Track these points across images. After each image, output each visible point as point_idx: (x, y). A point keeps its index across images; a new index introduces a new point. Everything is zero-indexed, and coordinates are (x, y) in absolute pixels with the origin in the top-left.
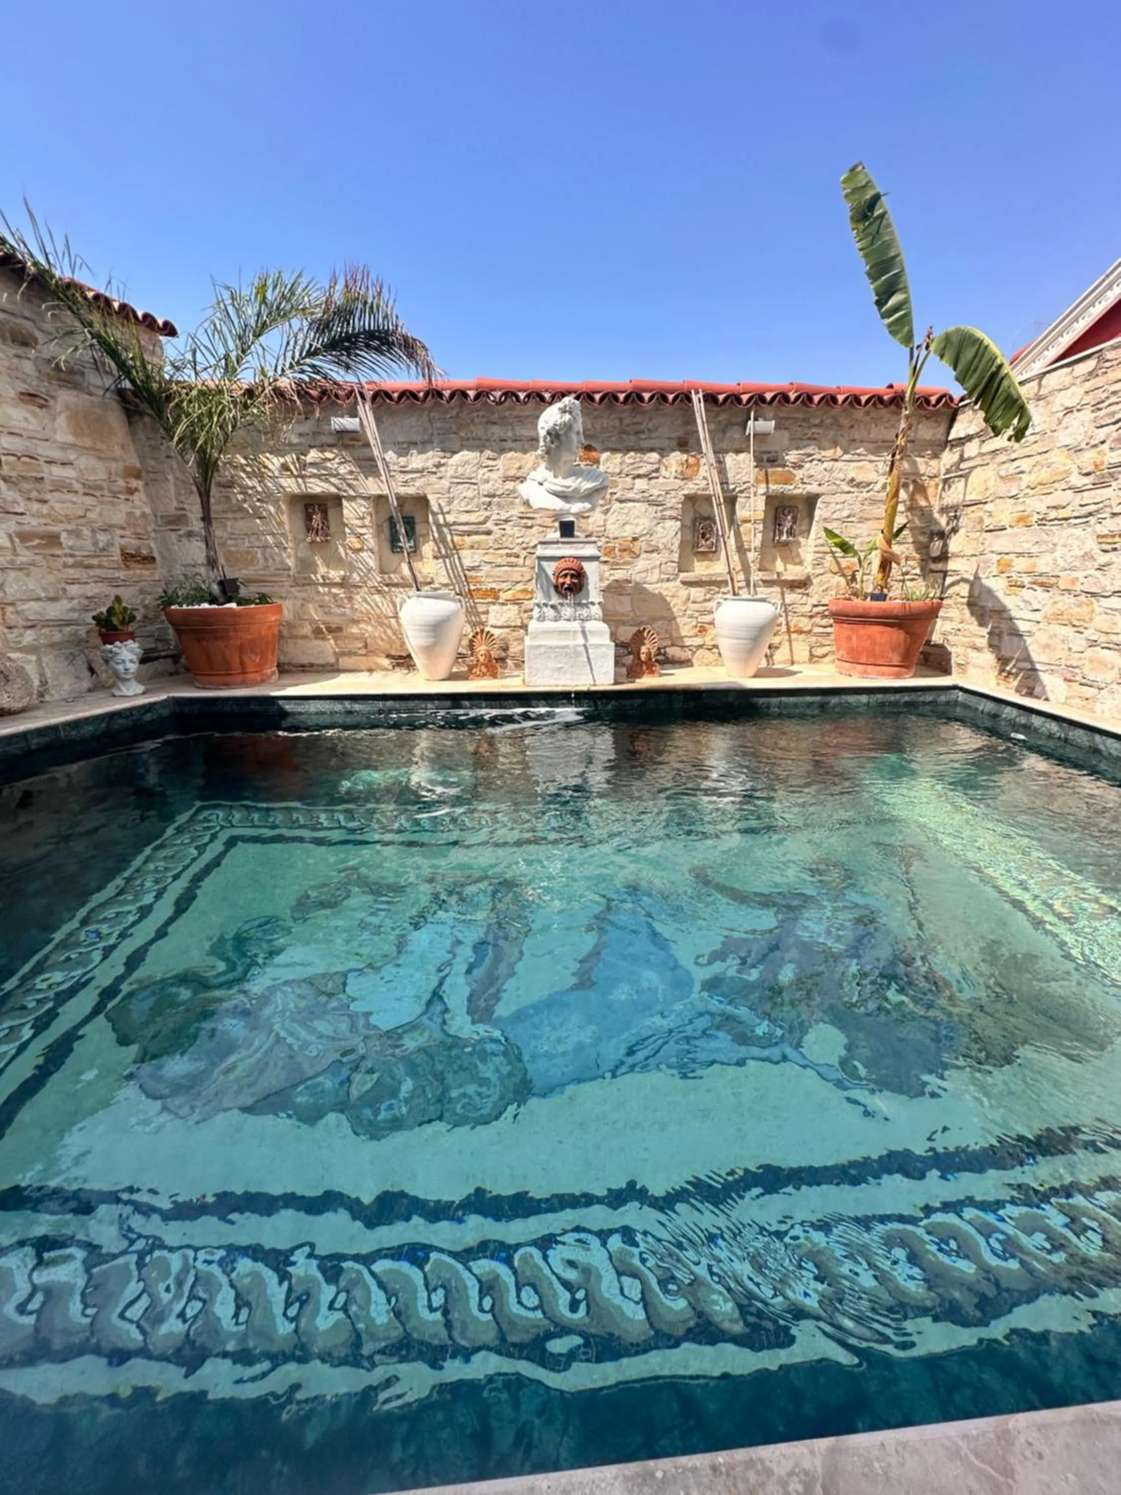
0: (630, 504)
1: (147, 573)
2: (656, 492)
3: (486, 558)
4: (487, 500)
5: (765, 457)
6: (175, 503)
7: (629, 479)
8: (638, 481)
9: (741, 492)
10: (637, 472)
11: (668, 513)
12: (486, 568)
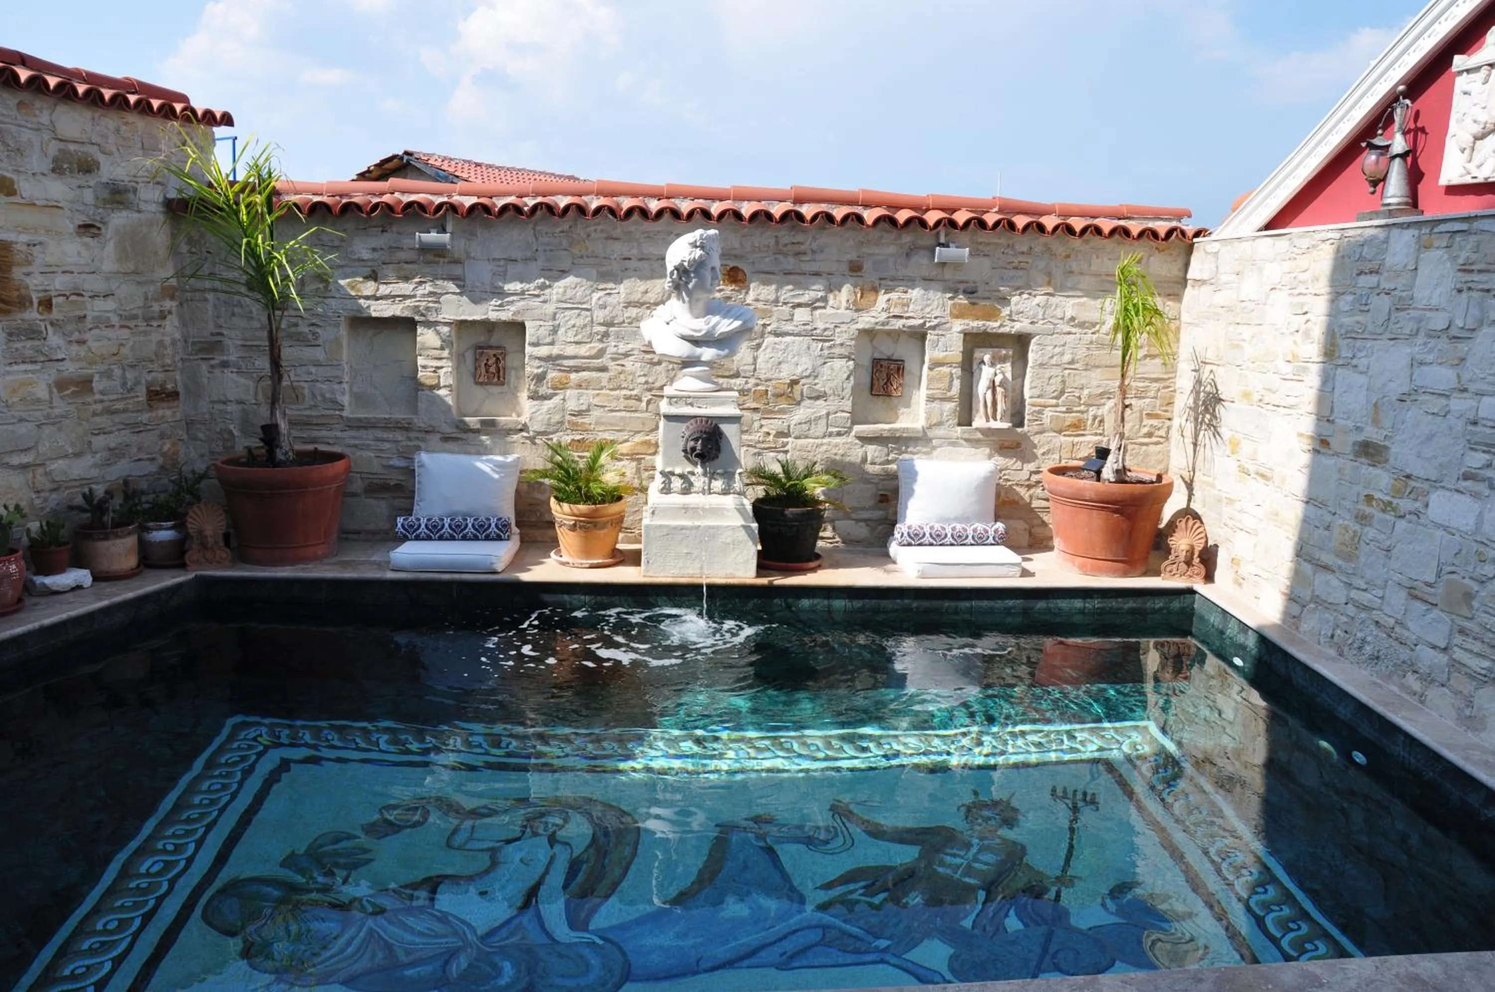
0: (788, 339)
1: (168, 413)
2: (821, 325)
3: (596, 401)
4: (603, 329)
5: (962, 287)
6: (212, 328)
7: (786, 309)
8: (798, 311)
9: (934, 328)
10: (797, 301)
11: (837, 351)
12: (596, 413)
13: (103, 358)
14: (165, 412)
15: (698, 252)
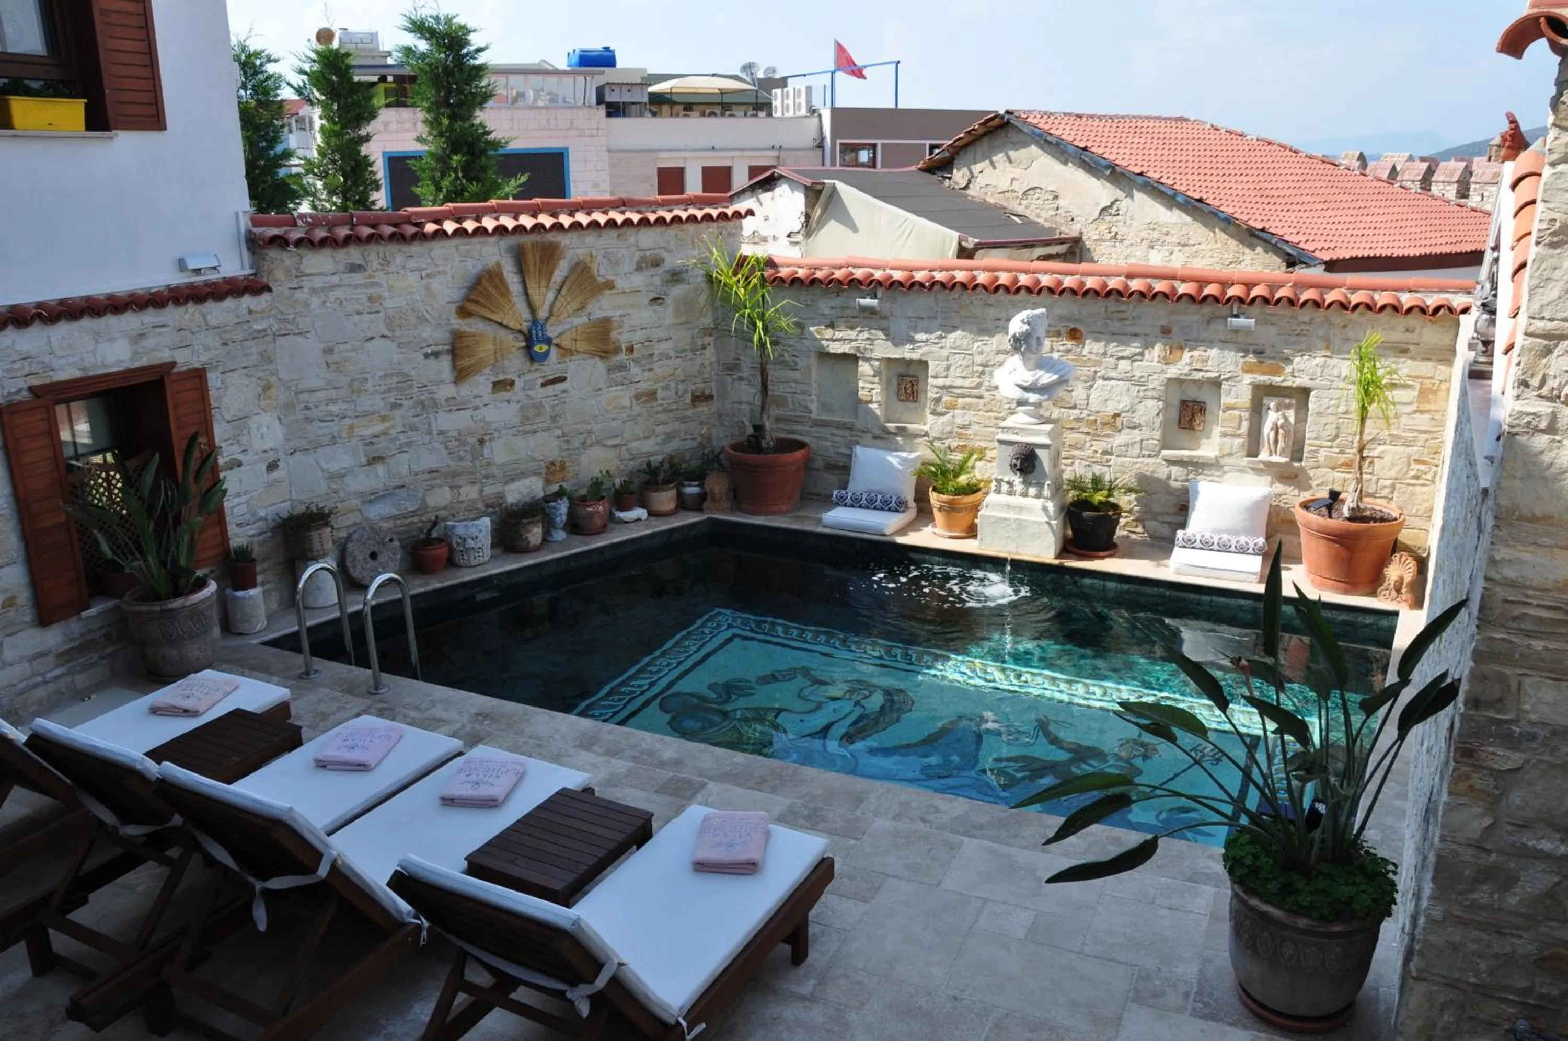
0: (1113, 382)
1: (705, 409)
2: (1138, 374)
3: (975, 419)
4: (980, 369)
5: (1252, 349)
6: (733, 355)
7: (1112, 360)
8: (1122, 362)
9: (1227, 380)
10: (1120, 354)
11: (1150, 393)
12: (975, 427)
13: (664, 379)
14: (703, 408)
15: (1026, 327)
